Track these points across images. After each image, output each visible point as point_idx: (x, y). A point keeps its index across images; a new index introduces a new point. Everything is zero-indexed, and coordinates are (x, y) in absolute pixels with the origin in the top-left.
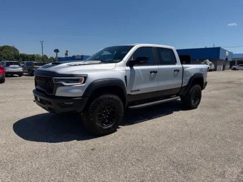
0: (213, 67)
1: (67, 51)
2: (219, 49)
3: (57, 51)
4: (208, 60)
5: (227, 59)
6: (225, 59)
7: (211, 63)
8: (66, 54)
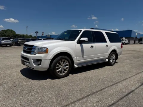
0: (127, 42)
1: (43, 33)
2: (131, 31)
3: (37, 33)
4: (124, 38)
5: (136, 37)
6: (135, 37)
7: (126, 39)
8: (43, 34)
